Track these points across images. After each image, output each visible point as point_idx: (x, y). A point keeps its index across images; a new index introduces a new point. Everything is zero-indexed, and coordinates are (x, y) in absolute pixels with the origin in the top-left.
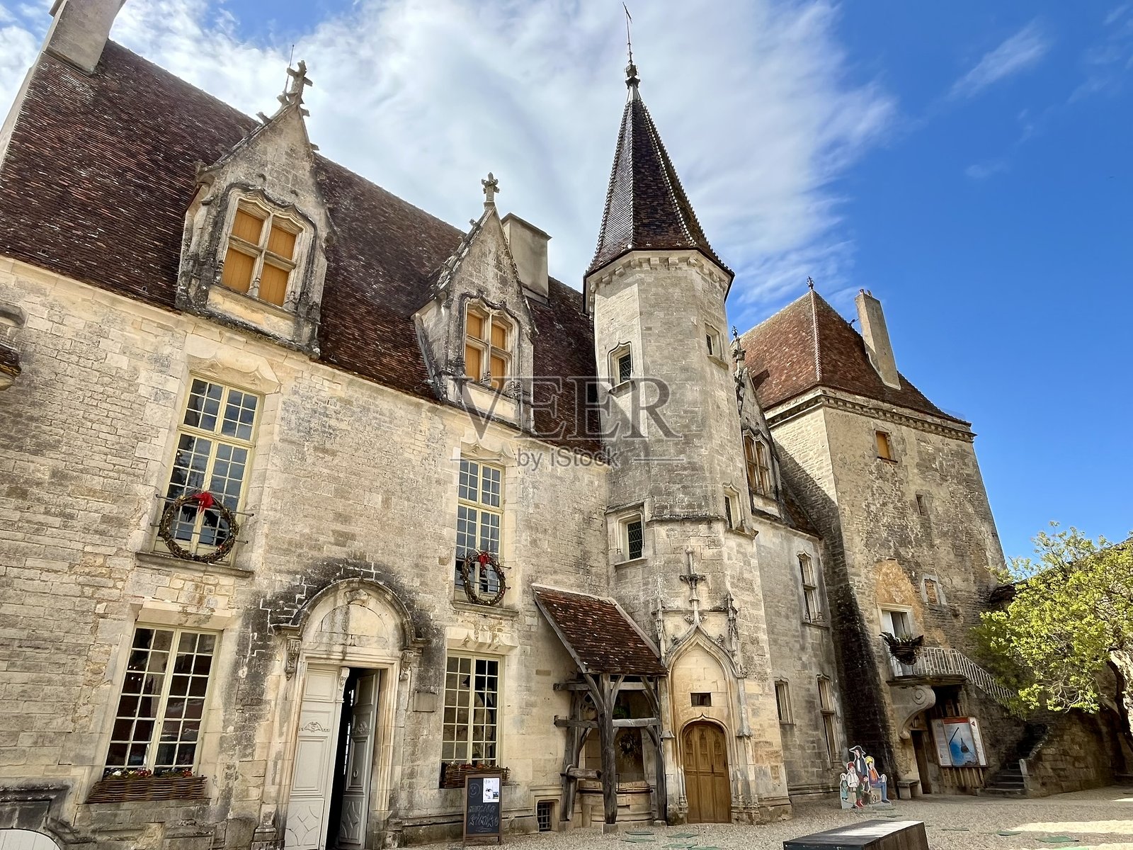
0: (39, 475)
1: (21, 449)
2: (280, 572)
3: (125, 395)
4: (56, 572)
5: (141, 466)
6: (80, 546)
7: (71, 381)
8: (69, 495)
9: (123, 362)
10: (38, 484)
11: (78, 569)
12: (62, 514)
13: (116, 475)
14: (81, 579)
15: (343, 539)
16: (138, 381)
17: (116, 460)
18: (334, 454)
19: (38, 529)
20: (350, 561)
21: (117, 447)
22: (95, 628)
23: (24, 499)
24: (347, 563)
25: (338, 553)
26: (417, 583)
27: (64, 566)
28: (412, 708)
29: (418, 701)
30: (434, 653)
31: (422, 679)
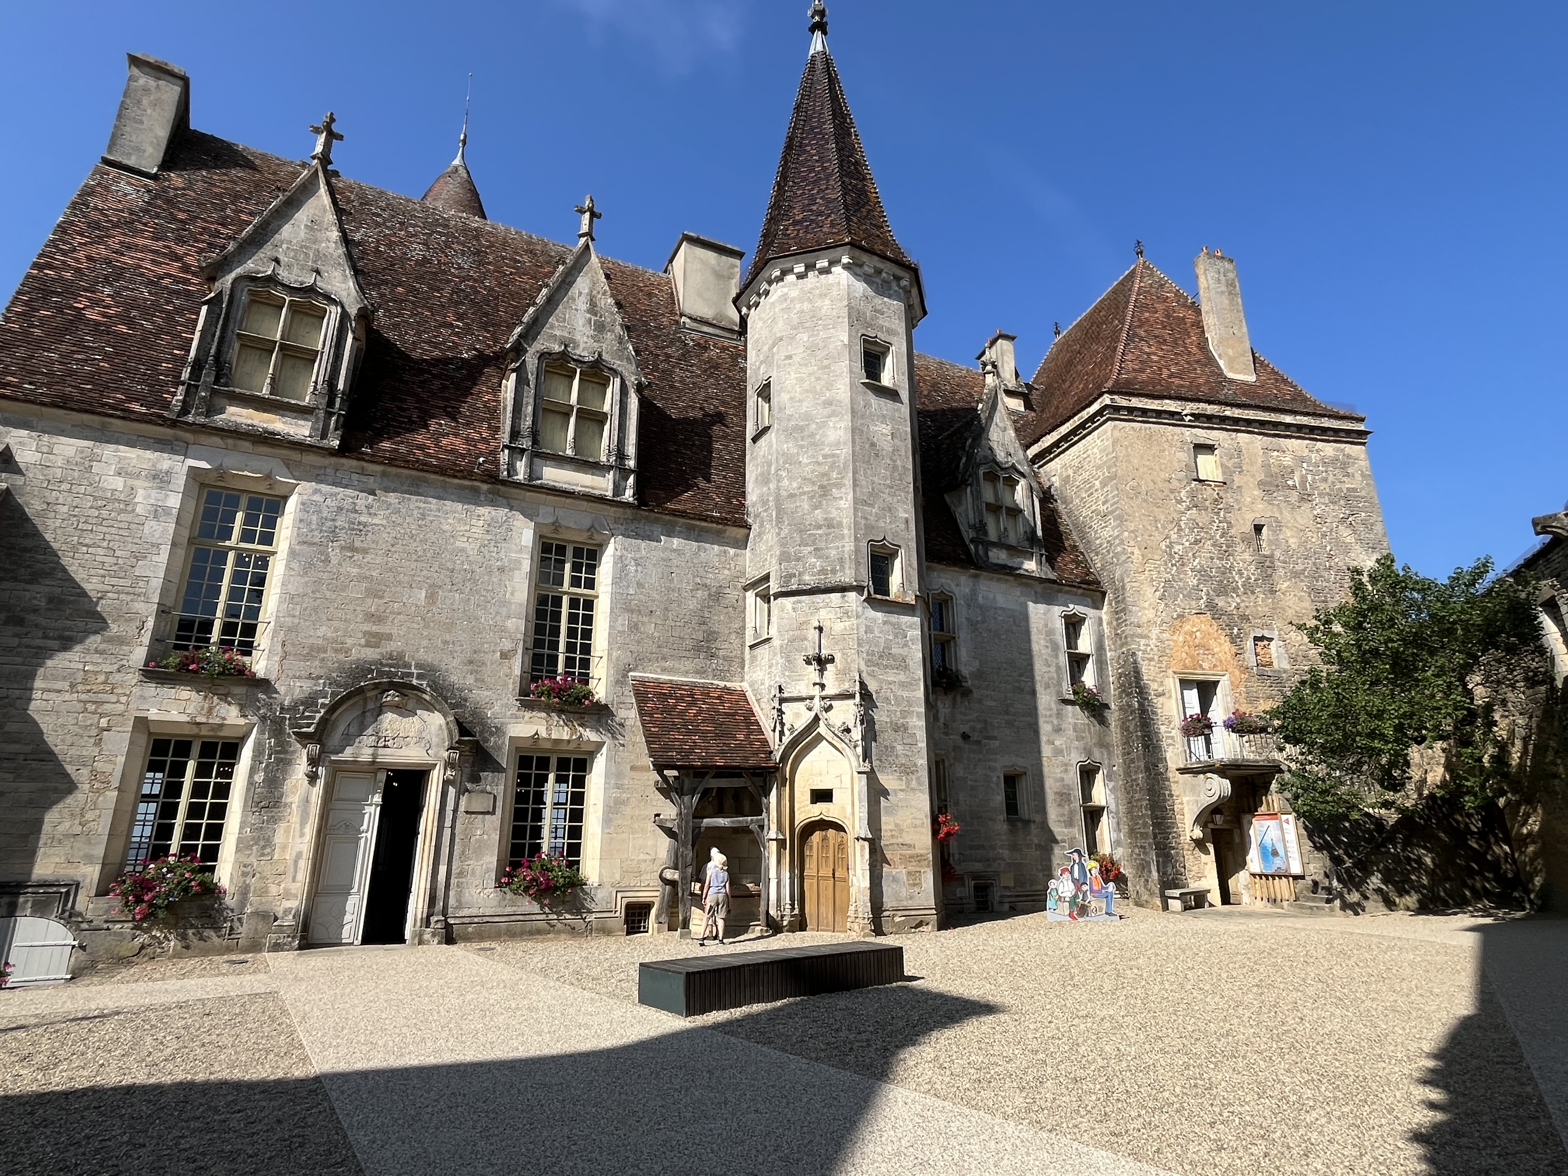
0: (36, 602)
1: (15, 579)
2: (299, 678)
3: (122, 517)
4: (59, 691)
5: (141, 584)
6: (81, 666)
7: (65, 509)
8: (67, 619)
9: (118, 483)
10: (35, 611)
11: (80, 688)
12: (61, 638)
13: (116, 596)
14: (83, 697)
15: (374, 640)
16: (136, 500)
17: (114, 581)
18: (365, 551)
19: (37, 653)
20: (384, 662)
21: (115, 568)
22: (98, 743)
23: (22, 626)
24: (381, 664)
25: (371, 654)
26: (470, 680)
27: (66, 685)
28: (462, 808)
29: (469, 801)
30: (492, 752)
31: (476, 779)
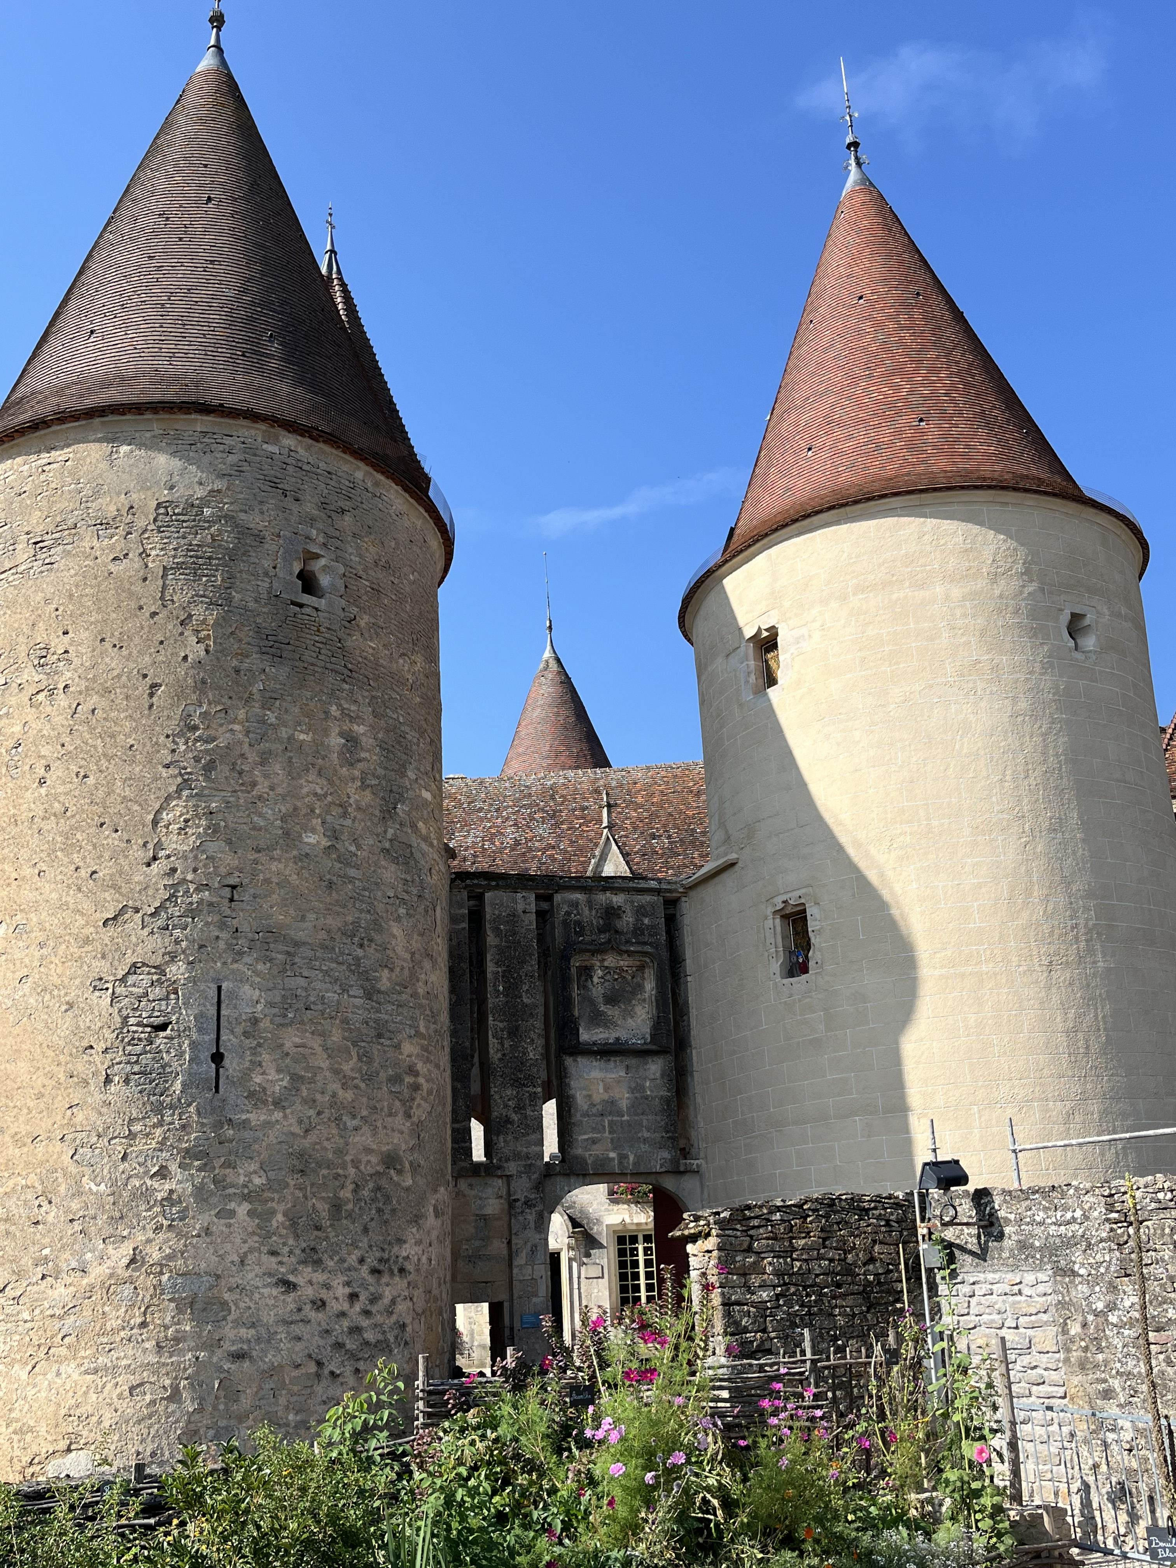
28: (583, 1276)
29: (587, 1270)
30: (596, 1237)
31: (588, 1255)
